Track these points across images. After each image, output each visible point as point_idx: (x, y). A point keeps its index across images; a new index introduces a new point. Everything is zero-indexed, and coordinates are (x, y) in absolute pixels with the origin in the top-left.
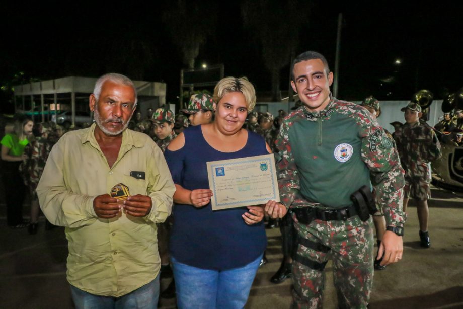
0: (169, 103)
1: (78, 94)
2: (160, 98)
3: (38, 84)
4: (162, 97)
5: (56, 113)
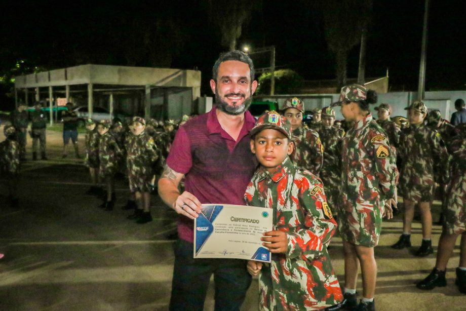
0: (205, 95)
1: (96, 86)
2: (193, 89)
3: (45, 74)
4: (196, 88)
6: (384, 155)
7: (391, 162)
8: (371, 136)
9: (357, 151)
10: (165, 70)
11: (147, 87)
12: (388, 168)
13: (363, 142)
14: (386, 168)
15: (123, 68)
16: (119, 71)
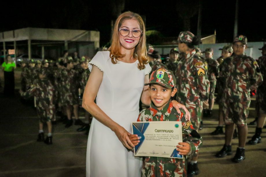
1: (33, 41)
4: (96, 42)
5: (15, 56)
6: (202, 74)
7: (206, 79)
8: (194, 62)
9: (186, 71)
10: (77, 31)
11: (65, 41)
12: (204, 82)
13: (190, 66)
14: (203, 82)
15: (50, 29)
16: (48, 32)
